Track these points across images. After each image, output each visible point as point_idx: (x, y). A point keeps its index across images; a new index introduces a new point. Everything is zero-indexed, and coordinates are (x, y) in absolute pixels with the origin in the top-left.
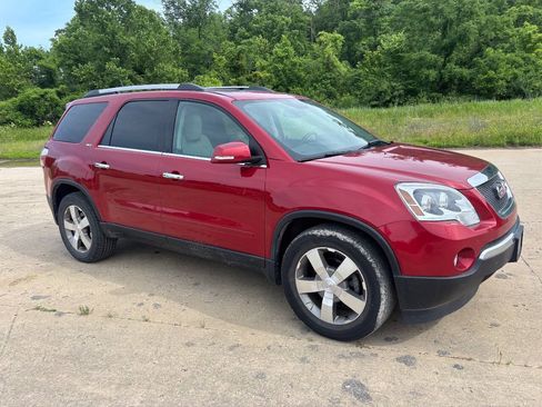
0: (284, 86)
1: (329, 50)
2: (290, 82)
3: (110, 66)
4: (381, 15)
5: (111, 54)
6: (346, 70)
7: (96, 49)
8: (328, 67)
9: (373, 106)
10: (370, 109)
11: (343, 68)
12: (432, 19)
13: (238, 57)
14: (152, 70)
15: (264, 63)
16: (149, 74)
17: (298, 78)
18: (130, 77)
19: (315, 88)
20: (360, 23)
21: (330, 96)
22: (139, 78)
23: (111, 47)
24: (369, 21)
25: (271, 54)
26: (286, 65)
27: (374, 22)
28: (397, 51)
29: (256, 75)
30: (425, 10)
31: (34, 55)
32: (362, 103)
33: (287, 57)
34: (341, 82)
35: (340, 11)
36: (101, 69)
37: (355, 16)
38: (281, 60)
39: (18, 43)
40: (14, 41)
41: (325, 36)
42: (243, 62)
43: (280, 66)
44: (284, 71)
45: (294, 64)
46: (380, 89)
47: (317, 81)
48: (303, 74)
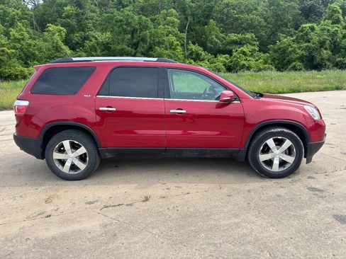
1: (57, 37)
4: (87, 19)
8: (57, 49)
12: (125, 27)
17: (33, 55)
20: (73, 22)
24: (79, 21)
26: (22, 45)
27: (82, 23)
28: (108, 43)
30: (121, 21)
33: (23, 39)
35: (57, 12)
37: (68, 17)
38: (18, 41)
41: (51, 27)
43: (18, 45)
44: (22, 49)
45: (30, 45)
48: (37, 52)
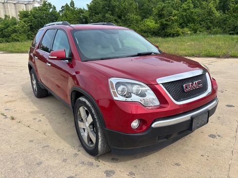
0: (185, 24)
1: (211, 5)
2: (189, 21)
3: (107, 15)
5: (108, 10)
6: (219, 15)
7: (103, 8)
8: (209, 14)
9: (230, 34)
10: (228, 35)
11: (218, 14)
13: (162, 10)
14: (124, 17)
15: (176, 12)
16: (123, 19)
17: (193, 19)
18: (115, 20)
19: (201, 24)
21: (208, 28)
22: (119, 20)
23: (109, 7)
25: (181, 8)
26: (187, 13)
29: (170, 19)
31: (81, 11)
32: (224, 32)
33: (188, 9)
34: (216, 21)
36: (104, 17)
38: (185, 10)
39: (75, 6)
40: (74, 6)
42: (164, 12)
43: (184, 14)
44: (186, 16)
45: (192, 12)
46: (236, 25)
47: (202, 21)
48: (196, 17)
